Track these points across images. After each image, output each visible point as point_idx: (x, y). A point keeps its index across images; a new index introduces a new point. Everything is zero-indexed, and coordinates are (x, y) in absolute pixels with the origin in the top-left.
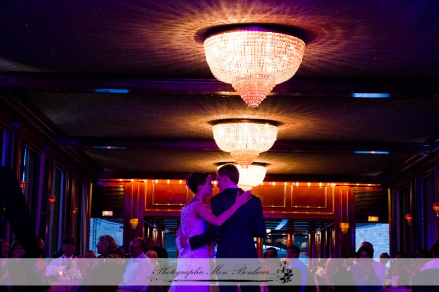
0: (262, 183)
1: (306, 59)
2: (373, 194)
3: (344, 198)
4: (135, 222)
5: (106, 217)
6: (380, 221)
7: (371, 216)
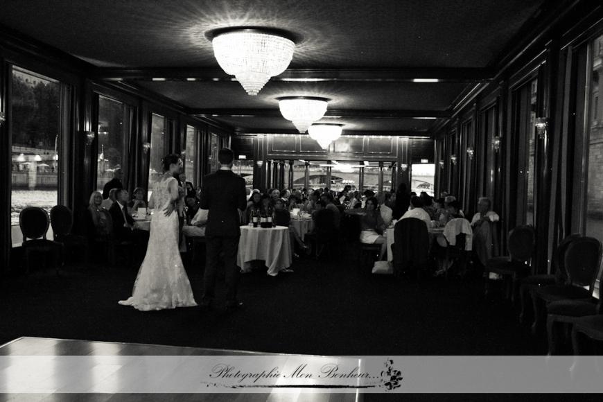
0: (340, 136)
3: (405, 148)
4: (260, 163)
5: (241, 159)
6: (429, 163)
7: (423, 159)
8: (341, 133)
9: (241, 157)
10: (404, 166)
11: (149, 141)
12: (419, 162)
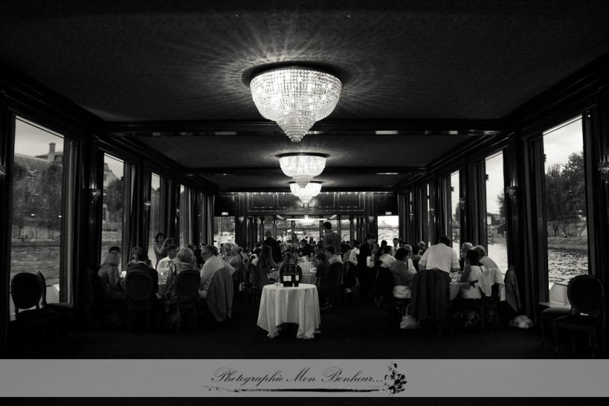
1: (343, 100)
2: (388, 198)
3: (371, 201)
4: (242, 219)
5: (224, 216)
6: (393, 214)
7: (388, 211)
8: (320, 189)
9: (224, 214)
10: (371, 218)
11: (149, 199)
12: (384, 215)
